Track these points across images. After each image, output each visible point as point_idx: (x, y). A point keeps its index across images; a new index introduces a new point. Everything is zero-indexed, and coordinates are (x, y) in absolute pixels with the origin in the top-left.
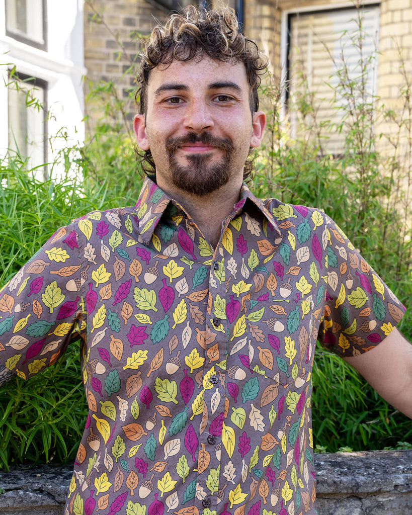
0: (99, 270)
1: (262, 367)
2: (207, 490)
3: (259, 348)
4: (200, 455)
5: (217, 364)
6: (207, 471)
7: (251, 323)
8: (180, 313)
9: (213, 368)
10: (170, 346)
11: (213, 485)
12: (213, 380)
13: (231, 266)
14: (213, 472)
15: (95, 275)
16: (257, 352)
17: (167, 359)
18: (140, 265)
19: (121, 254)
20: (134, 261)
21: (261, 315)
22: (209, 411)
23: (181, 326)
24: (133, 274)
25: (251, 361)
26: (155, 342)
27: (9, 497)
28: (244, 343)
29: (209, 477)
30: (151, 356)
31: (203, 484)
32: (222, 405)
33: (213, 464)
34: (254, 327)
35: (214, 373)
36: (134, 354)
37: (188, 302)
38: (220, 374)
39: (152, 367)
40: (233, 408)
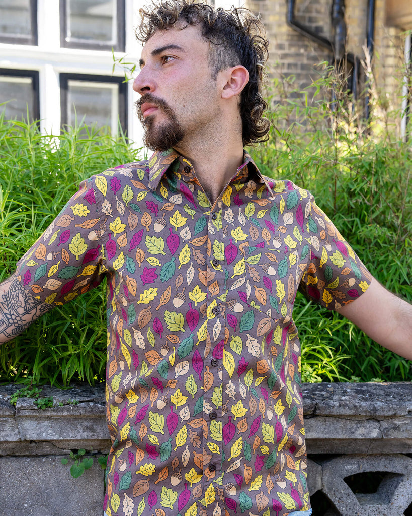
0: (115, 222)
1: (257, 303)
2: (212, 405)
3: (255, 286)
4: (205, 376)
5: (218, 298)
6: (212, 389)
7: (249, 265)
8: (184, 256)
9: (215, 301)
10: (176, 284)
11: (217, 401)
12: (216, 311)
13: (227, 217)
14: (216, 389)
15: (112, 227)
16: (253, 290)
17: (174, 295)
18: (150, 217)
19: (134, 208)
20: (145, 214)
21: (258, 259)
22: (212, 339)
23: (186, 266)
24: (145, 225)
25: (248, 297)
26: (163, 281)
27: (82, 407)
28: (243, 282)
29: (214, 394)
30: (160, 293)
31: (209, 400)
32: (222, 333)
33: (216, 384)
34: (252, 268)
35: (216, 305)
36: (146, 291)
37: (191, 246)
38: (221, 305)
39: (161, 302)
40: (233, 336)
